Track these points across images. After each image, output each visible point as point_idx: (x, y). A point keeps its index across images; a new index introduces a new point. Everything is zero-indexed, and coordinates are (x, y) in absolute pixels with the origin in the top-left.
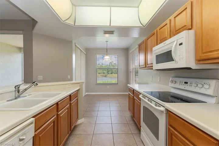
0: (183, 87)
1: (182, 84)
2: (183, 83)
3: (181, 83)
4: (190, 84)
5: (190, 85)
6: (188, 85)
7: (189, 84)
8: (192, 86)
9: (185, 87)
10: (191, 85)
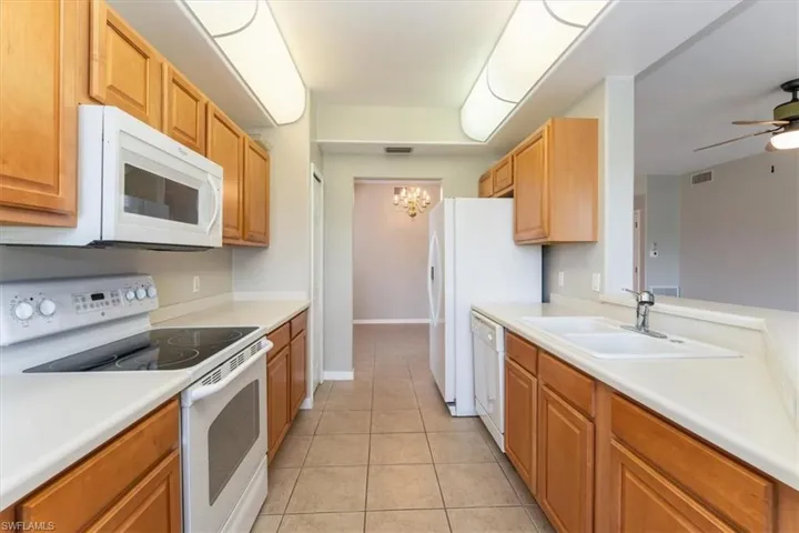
0: (94, 313)
1: (85, 306)
2: (90, 301)
3: (81, 304)
4: (112, 295)
5: (113, 301)
6: (107, 303)
7: (108, 298)
8: (118, 300)
9: (103, 314)
10: (115, 298)
